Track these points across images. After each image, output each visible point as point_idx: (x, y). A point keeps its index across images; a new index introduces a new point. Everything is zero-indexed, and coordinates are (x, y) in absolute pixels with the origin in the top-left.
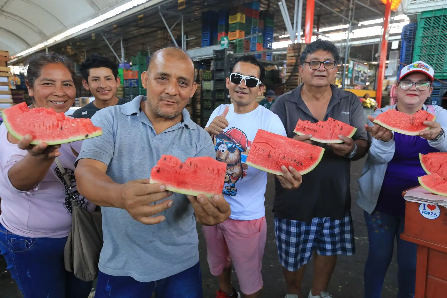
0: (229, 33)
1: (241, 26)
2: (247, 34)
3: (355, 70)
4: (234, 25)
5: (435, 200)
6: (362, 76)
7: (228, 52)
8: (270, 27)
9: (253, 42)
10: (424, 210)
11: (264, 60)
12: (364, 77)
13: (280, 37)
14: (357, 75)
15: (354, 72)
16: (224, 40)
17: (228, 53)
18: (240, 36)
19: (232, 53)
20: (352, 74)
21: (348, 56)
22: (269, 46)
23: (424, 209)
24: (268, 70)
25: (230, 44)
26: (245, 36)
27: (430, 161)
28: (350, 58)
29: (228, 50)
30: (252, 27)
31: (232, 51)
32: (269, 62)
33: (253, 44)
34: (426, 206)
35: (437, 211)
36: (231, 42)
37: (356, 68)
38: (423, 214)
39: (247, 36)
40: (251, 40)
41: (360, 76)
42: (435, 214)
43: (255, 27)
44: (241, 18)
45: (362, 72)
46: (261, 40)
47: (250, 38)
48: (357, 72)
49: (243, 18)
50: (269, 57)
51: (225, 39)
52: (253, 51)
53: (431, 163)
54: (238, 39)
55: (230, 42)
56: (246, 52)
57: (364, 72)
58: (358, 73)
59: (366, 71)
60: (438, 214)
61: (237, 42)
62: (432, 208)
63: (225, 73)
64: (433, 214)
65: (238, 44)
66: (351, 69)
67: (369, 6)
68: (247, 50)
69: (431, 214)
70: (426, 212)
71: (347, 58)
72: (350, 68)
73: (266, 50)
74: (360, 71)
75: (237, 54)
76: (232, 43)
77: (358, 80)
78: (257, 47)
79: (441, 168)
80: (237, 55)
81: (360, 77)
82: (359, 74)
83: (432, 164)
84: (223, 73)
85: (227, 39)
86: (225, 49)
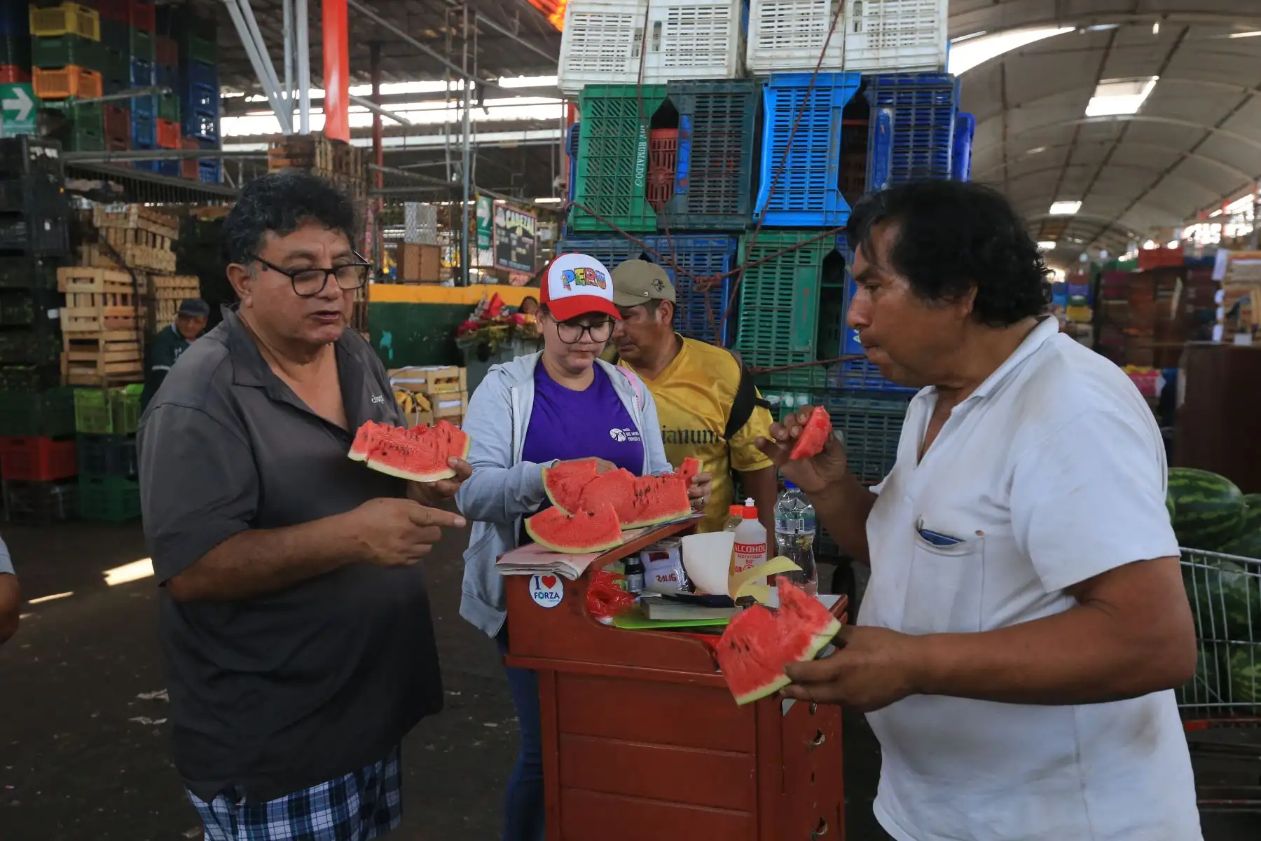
0: (36, 70)
1: (84, 52)
2: (114, 82)
3: (498, 226)
4: (57, 44)
5: (546, 563)
6: (522, 244)
7: (38, 151)
8: (205, 64)
9: (141, 112)
10: (538, 591)
11: (191, 179)
12: (527, 246)
13: (248, 99)
14: (506, 240)
15: (496, 233)
16: (15, 97)
17: (35, 154)
18: (84, 87)
19: (52, 153)
20: (491, 238)
21: (471, 182)
22: (203, 132)
23: (538, 588)
24: (204, 219)
25: (45, 116)
26: (105, 93)
27: (562, 482)
28: (477, 190)
29: (34, 144)
30: (132, 58)
31: (51, 147)
32: (212, 189)
33: (140, 121)
34: (540, 580)
35: (558, 588)
36: (48, 105)
37: (499, 220)
38: (538, 601)
39: (114, 93)
40: (133, 107)
41: (514, 243)
42: (557, 595)
43: (143, 61)
44: (83, 24)
45: (519, 232)
46: (171, 110)
47: (126, 102)
48: (503, 233)
49: (91, 21)
50: (210, 169)
51: (19, 91)
52: (145, 147)
53: (564, 485)
54: (77, 97)
55: (42, 106)
56: (114, 148)
57: (526, 233)
58: (508, 236)
59: (530, 228)
60: (561, 594)
61: (71, 108)
62: (549, 582)
63: (28, 227)
64: (553, 596)
65: (76, 117)
66: (485, 224)
67: (520, 35)
68: (120, 140)
69: (549, 596)
70: (540, 593)
71: (470, 189)
72: (483, 219)
73: (195, 149)
74: (514, 229)
75: (79, 153)
76: (53, 113)
77: (509, 259)
78: (157, 132)
79: (583, 496)
80: (78, 158)
81: (514, 248)
82: (510, 240)
83: (566, 487)
84: (20, 226)
85: (30, 93)
86: (20, 138)
